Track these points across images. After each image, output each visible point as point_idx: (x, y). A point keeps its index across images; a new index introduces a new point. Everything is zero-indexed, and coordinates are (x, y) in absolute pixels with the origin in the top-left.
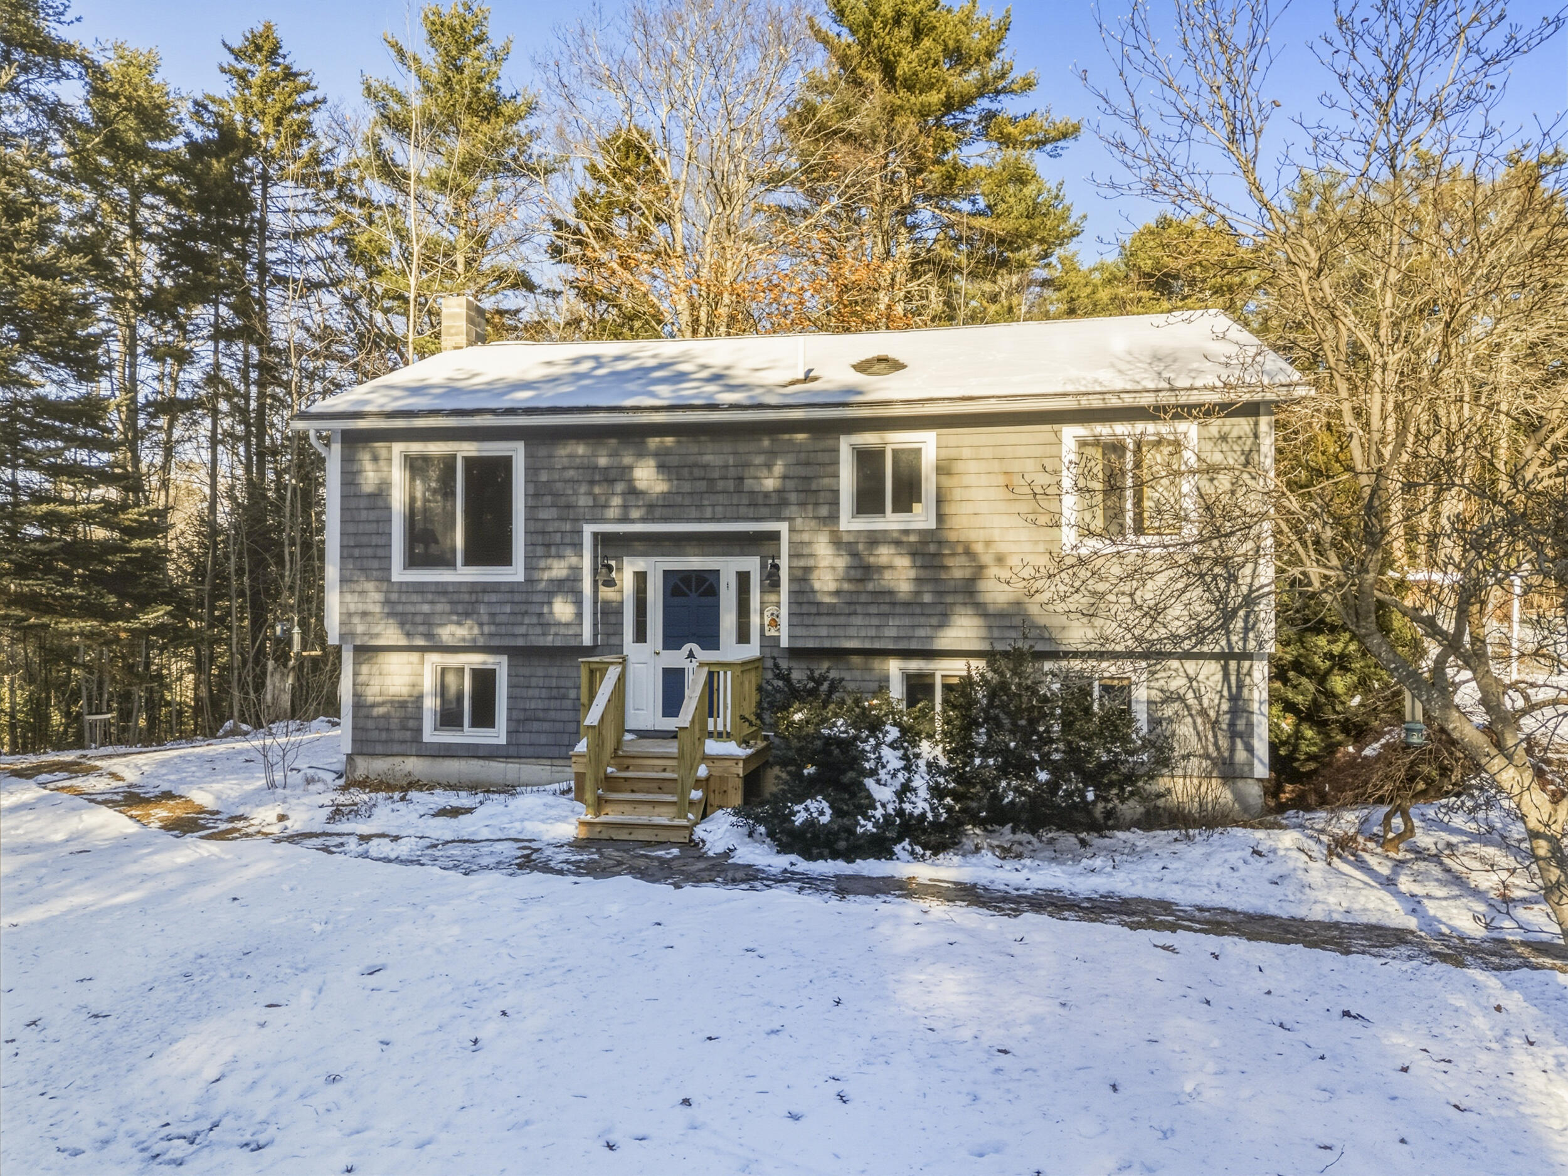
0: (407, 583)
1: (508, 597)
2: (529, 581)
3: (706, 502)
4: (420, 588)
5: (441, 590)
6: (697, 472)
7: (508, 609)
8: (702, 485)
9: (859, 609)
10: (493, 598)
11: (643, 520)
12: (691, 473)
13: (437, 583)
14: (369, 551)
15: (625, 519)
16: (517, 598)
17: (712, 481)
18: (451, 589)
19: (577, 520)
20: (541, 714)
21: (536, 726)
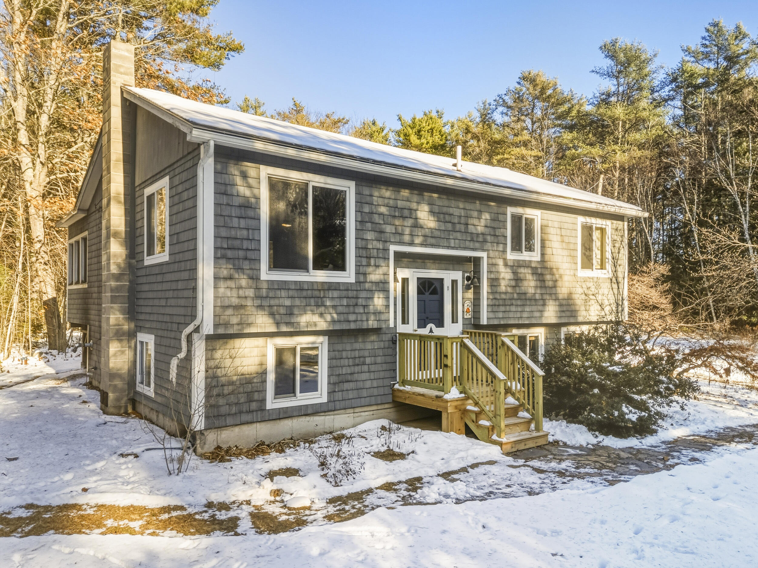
0: (273, 281)
1: (344, 293)
2: (358, 282)
3: (451, 237)
4: (283, 285)
5: (300, 287)
6: (447, 218)
7: (345, 302)
8: (449, 226)
9: (514, 302)
10: (336, 294)
11: (422, 245)
12: (444, 218)
13: (296, 282)
14: (241, 253)
15: (411, 244)
16: (350, 294)
17: (454, 224)
18: (306, 287)
19: (386, 241)
20: (349, 378)
21: (346, 386)
